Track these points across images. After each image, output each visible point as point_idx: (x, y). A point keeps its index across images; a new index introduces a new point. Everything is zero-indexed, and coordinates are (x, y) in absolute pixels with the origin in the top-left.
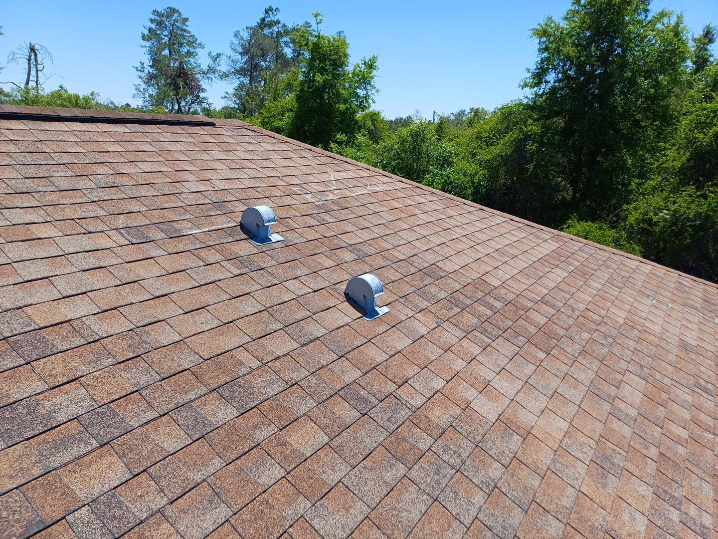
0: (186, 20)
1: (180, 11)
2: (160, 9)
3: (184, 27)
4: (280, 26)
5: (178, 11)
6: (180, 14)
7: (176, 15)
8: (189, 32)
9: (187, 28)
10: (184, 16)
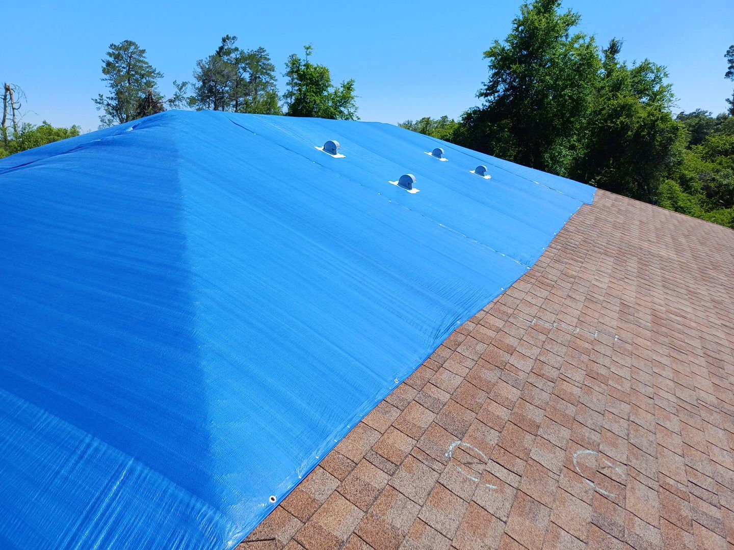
0: (143, 51)
1: (137, 44)
2: (117, 43)
3: (142, 59)
4: (238, 53)
5: (134, 44)
6: (136, 47)
7: (133, 47)
8: (146, 63)
9: (144, 59)
10: (141, 48)
